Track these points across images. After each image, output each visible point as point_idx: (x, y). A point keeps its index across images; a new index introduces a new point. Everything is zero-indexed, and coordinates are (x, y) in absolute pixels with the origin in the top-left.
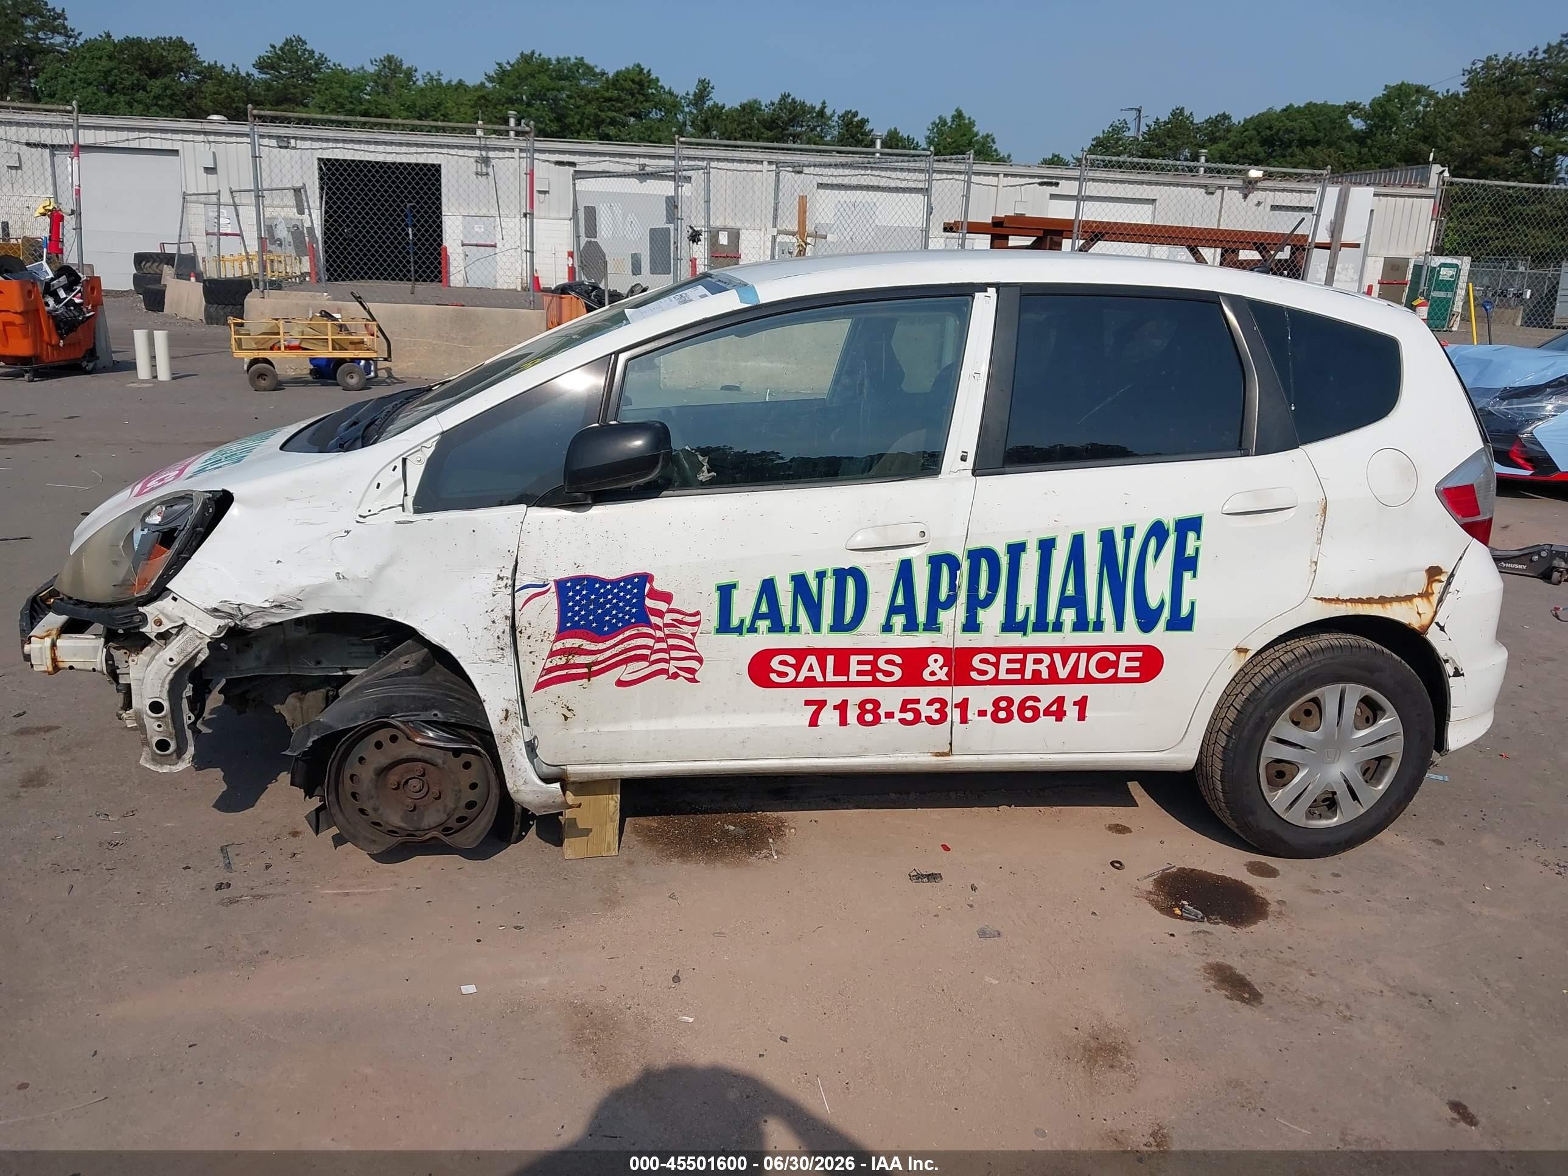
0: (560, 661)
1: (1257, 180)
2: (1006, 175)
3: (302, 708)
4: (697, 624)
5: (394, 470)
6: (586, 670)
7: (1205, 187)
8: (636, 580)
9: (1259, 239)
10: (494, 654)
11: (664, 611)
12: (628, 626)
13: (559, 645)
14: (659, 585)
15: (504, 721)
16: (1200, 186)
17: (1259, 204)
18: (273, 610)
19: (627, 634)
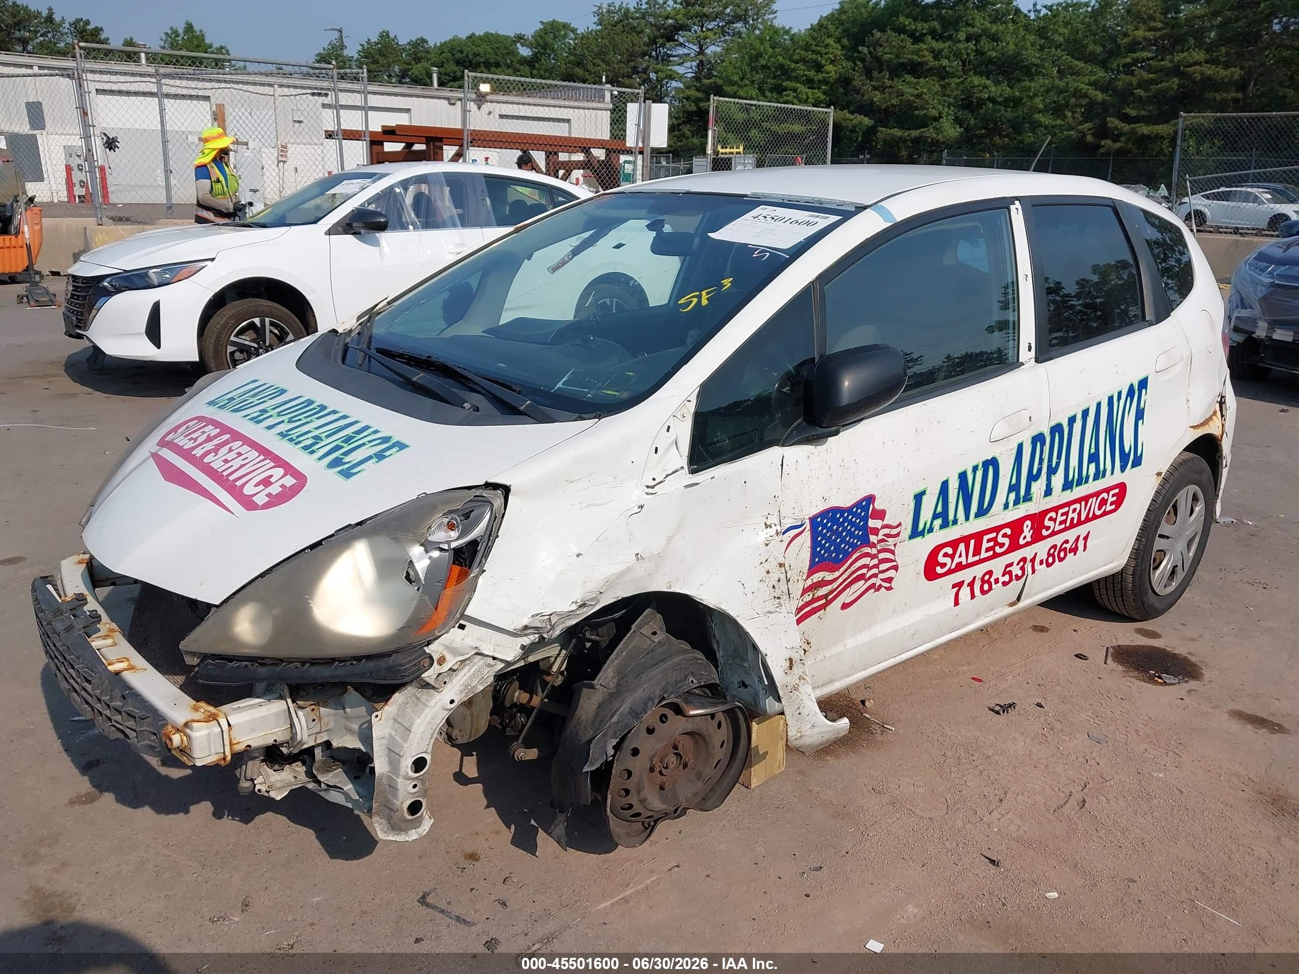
0: (808, 598)
1: (487, 94)
2: (281, 86)
3: (472, 715)
4: (898, 535)
5: (668, 431)
6: (824, 601)
7: (448, 99)
8: (864, 503)
9: (583, 144)
10: (771, 605)
11: (879, 528)
12: (856, 548)
13: (809, 582)
14: (878, 505)
15: (789, 671)
16: (445, 98)
17: (490, 113)
18: (578, 612)
19: (854, 557)
